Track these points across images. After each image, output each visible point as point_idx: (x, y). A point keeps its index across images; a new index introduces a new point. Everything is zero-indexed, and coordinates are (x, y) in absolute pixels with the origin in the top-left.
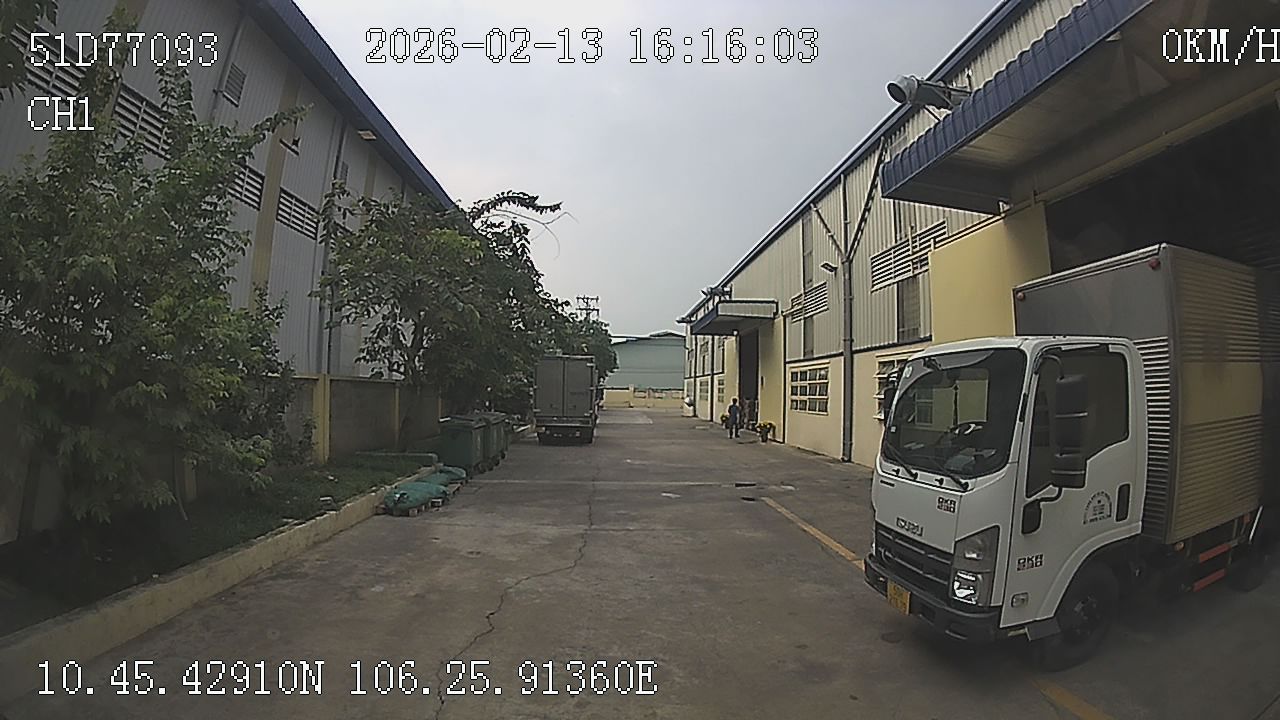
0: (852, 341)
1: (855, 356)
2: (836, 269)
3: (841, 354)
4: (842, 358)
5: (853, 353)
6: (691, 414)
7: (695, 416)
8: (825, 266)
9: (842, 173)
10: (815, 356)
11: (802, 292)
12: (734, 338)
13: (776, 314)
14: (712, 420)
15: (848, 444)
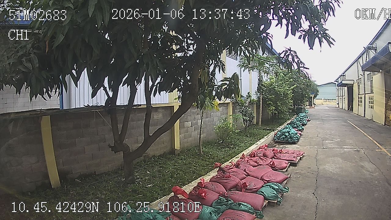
0: (365, 91)
1: (366, 95)
2: (362, 75)
4: (363, 95)
6: (338, 107)
7: (339, 107)
8: (361, 75)
9: (362, 55)
11: (358, 79)
12: (346, 88)
13: (354, 83)
14: (342, 108)
15: (365, 113)
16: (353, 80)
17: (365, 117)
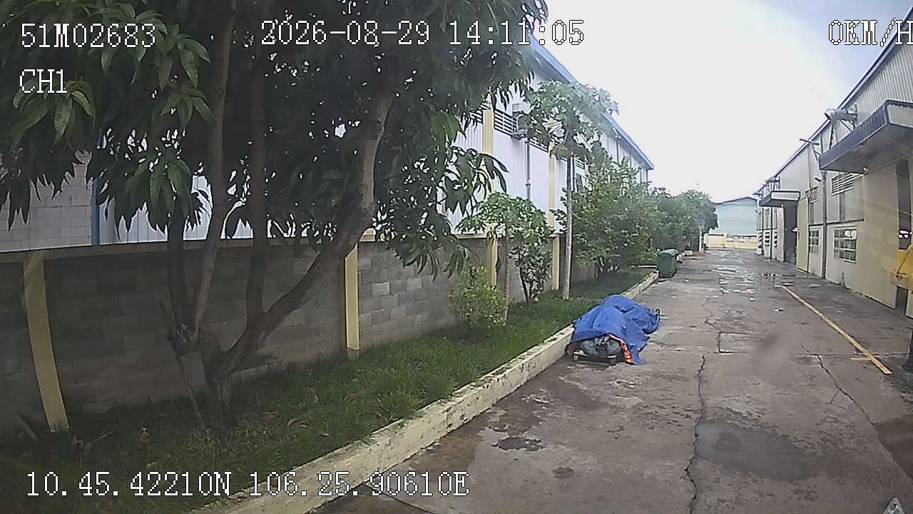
0: (826, 218)
1: (828, 226)
2: (820, 181)
3: (822, 224)
4: (822, 227)
5: (827, 224)
7: (762, 254)
8: (816, 179)
9: (821, 132)
10: (815, 223)
11: (809, 189)
12: (782, 209)
13: (799, 198)
14: (771, 257)
15: (824, 270)
16: (798, 192)
17: (824, 278)
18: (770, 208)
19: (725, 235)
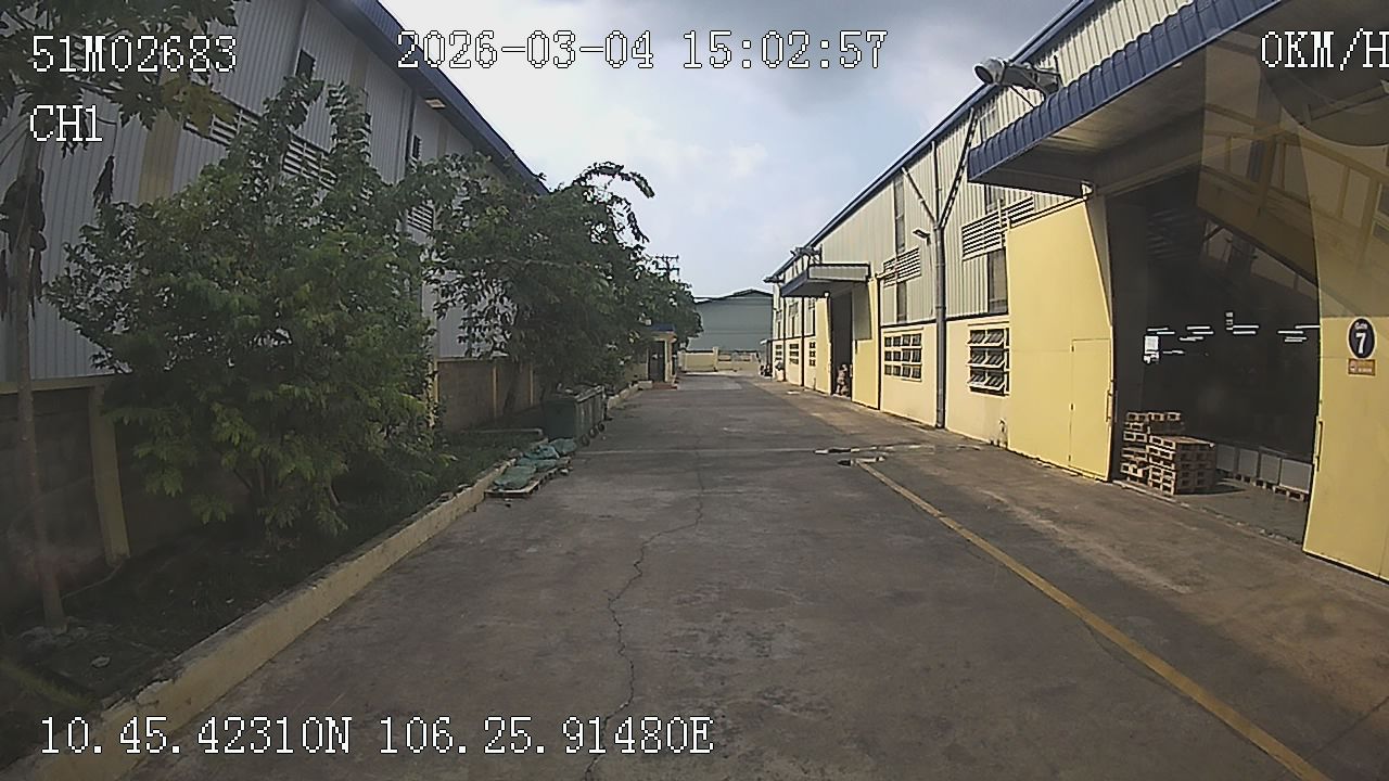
0: (945, 308)
1: (948, 323)
3: (933, 321)
4: (935, 325)
5: (945, 321)
6: (781, 378)
7: (785, 380)
8: (918, 232)
9: (933, 140)
10: (909, 322)
11: (894, 256)
12: (825, 300)
13: (869, 277)
14: (803, 385)
15: (941, 411)
16: (865, 265)
17: (943, 427)
18: (800, 299)
19: (716, 351)
